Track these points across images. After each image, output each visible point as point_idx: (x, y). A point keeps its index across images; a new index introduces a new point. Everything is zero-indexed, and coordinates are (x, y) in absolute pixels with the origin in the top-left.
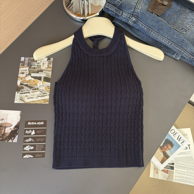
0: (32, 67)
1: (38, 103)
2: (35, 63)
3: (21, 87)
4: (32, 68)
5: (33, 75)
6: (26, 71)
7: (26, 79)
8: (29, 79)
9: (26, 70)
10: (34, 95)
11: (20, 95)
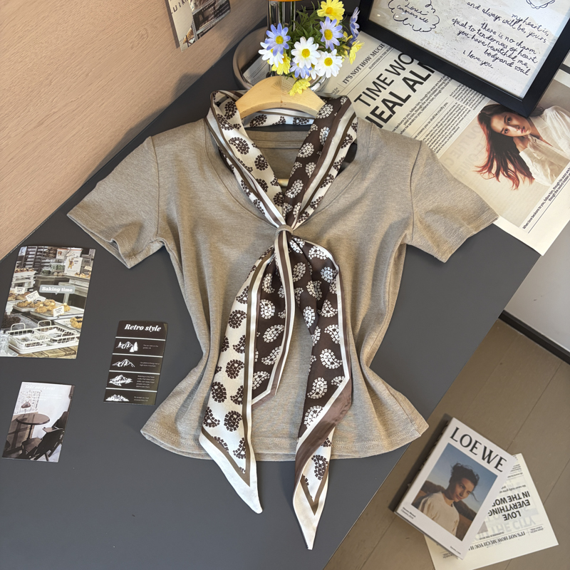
0: (45, 269)
1: (51, 356)
2: (51, 261)
3: (14, 318)
4: (43, 272)
5: (44, 289)
6: (28, 280)
7: (28, 299)
8: (34, 298)
9: (29, 278)
10: (42, 337)
11: (10, 337)
